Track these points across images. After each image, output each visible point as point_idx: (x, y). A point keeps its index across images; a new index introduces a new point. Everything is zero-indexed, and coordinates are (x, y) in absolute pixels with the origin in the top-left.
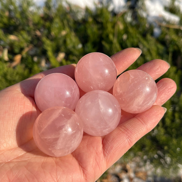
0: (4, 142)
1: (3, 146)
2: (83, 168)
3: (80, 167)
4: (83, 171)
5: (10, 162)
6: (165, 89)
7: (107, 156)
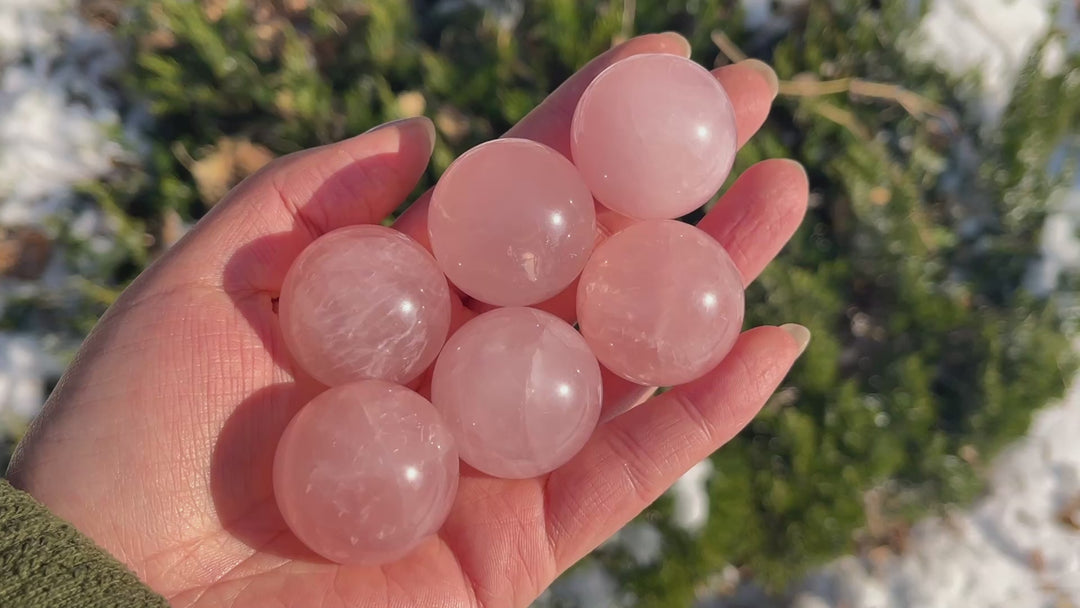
0: (192, 514)
1: (190, 525)
2: (475, 581)
3: (467, 579)
4: (475, 591)
5: (225, 582)
6: (755, 230)
7: (555, 538)
